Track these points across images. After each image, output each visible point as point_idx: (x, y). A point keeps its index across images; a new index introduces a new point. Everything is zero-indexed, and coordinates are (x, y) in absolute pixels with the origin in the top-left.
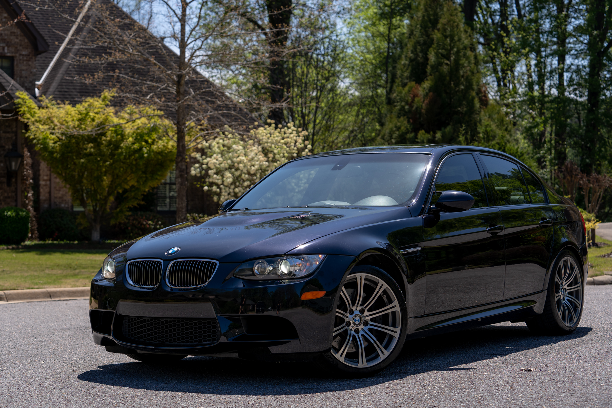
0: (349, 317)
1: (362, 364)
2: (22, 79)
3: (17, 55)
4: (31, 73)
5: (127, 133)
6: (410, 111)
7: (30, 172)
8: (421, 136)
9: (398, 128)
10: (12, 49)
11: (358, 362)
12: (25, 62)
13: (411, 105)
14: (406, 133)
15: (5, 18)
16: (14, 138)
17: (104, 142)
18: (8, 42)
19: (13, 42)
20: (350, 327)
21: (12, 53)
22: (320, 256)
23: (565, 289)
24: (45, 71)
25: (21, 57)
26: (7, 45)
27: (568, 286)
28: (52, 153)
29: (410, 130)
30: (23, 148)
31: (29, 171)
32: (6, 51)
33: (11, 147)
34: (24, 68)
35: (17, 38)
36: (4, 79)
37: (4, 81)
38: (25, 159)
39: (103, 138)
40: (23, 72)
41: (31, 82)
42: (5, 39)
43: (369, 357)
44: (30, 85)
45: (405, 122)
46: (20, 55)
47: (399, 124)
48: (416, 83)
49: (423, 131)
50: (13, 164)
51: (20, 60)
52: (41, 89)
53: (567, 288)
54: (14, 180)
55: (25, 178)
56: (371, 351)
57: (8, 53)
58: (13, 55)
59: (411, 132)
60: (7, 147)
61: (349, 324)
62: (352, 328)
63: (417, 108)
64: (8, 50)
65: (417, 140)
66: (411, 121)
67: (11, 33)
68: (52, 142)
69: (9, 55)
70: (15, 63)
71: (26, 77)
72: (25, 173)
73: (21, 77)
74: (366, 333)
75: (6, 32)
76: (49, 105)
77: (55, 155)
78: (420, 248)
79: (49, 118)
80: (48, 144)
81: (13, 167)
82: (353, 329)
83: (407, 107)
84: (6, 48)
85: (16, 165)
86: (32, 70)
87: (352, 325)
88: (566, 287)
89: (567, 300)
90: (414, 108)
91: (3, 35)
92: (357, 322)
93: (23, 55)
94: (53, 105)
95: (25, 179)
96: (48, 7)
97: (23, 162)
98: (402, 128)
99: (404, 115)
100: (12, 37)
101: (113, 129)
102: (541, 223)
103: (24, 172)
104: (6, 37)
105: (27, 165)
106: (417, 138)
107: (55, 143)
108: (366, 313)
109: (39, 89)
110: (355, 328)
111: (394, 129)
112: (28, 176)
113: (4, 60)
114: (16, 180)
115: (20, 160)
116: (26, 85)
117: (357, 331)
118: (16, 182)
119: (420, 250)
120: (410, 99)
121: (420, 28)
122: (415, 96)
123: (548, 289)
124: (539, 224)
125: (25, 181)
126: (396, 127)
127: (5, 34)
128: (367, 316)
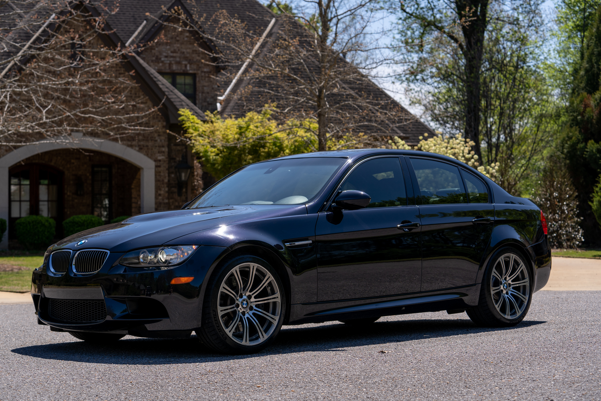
0: (239, 301)
1: (246, 342)
2: (204, 95)
3: (199, 72)
4: (213, 88)
5: (284, 145)
6: (582, 120)
7: (201, 182)
8: (591, 146)
9: (570, 138)
10: (195, 67)
11: (242, 340)
12: (207, 79)
13: (582, 114)
14: (578, 143)
15: (187, 37)
16: (184, 150)
17: (262, 154)
18: (190, 60)
19: (195, 60)
20: (239, 309)
21: (194, 70)
22: (194, 247)
23: (509, 284)
24: (228, 87)
25: (203, 74)
26: (189, 63)
27: (512, 281)
28: (214, 164)
29: (581, 140)
30: (193, 160)
31: (199, 182)
32: (188, 68)
33: (181, 159)
34: (206, 84)
35: (199, 56)
36: (175, 95)
37: (175, 96)
38: (195, 170)
39: (262, 150)
40: (205, 88)
41: (212, 97)
42: (187, 57)
43: (251, 338)
44: (212, 100)
45: (577, 133)
46: (202, 72)
47: (571, 134)
48: (587, 94)
49: (593, 141)
50: (183, 175)
51: (202, 76)
52: (223, 104)
53: (512, 283)
54: (184, 190)
55: (196, 187)
56: (253, 333)
57: (190, 70)
58: (195, 72)
59: (582, 143)
60: (178, 159)
61: (238, 306)
62: (240, 309)
63: (588, 119)
64: (190, 67)
65: (586, 150)
66: (583, 131)
67: (193, 51)
68: (214, 154)
69: (191, 72)
70: (197, 79)
71: (208, 93)
72: (196, 183)
73: (203, 93)
74: (251, 316)
75: (188, 50)
76: (213, 120)
77: (217, 165)
78: (310, 242)
79: (213, 132)
80: (209, 156)
81: (183, 178)
82: (241, 311)
83: (579, 117)
84: (188, 66)
85: (185, 176)
86: (214, 86)
87: (240, 307)
88: (510, 282)
89: (511, 294)
90: (586, 118)
91: (186, 53)
92: (245, 306)
93: (205, 72)
94: (218, 119)
95: (196, 189)
96: (190, 28)
97: (193, 173)
98: (574, 138)
99: (576, 125)
100: (194, 55)
101: (272, 141)
102: (475, 221)
103: (194, 182)
104: (188, 55)
105: (197, 176)
106: (587, 148)
107: (217, 155)
108: (253, 299)
109: (221, 104)
110: (243, 310)
111: (567, 139)
112: (199, 186)
113: (187, 77)
114: (187, 190)
115: (189, 171)
116: (208, 100)
117: (243, 313)
118: (186, 192)
119: (310, 244)
120: (582, 109)
121: (595, 39)
122: (586, 106)
123: (482, 283)
124: (472, 222)
125: (195, 191)
126: (568, 137)
127: (187, 52)
128: (253, 302)
